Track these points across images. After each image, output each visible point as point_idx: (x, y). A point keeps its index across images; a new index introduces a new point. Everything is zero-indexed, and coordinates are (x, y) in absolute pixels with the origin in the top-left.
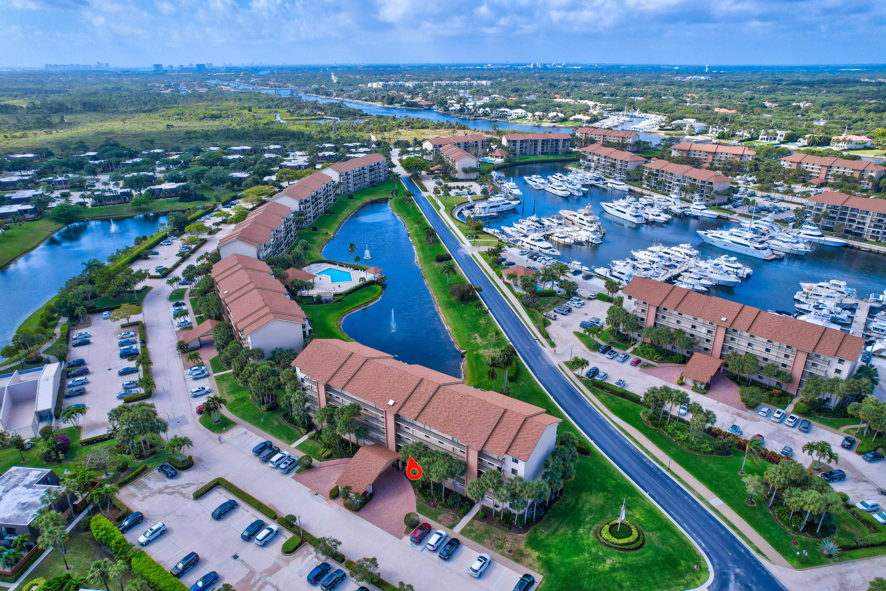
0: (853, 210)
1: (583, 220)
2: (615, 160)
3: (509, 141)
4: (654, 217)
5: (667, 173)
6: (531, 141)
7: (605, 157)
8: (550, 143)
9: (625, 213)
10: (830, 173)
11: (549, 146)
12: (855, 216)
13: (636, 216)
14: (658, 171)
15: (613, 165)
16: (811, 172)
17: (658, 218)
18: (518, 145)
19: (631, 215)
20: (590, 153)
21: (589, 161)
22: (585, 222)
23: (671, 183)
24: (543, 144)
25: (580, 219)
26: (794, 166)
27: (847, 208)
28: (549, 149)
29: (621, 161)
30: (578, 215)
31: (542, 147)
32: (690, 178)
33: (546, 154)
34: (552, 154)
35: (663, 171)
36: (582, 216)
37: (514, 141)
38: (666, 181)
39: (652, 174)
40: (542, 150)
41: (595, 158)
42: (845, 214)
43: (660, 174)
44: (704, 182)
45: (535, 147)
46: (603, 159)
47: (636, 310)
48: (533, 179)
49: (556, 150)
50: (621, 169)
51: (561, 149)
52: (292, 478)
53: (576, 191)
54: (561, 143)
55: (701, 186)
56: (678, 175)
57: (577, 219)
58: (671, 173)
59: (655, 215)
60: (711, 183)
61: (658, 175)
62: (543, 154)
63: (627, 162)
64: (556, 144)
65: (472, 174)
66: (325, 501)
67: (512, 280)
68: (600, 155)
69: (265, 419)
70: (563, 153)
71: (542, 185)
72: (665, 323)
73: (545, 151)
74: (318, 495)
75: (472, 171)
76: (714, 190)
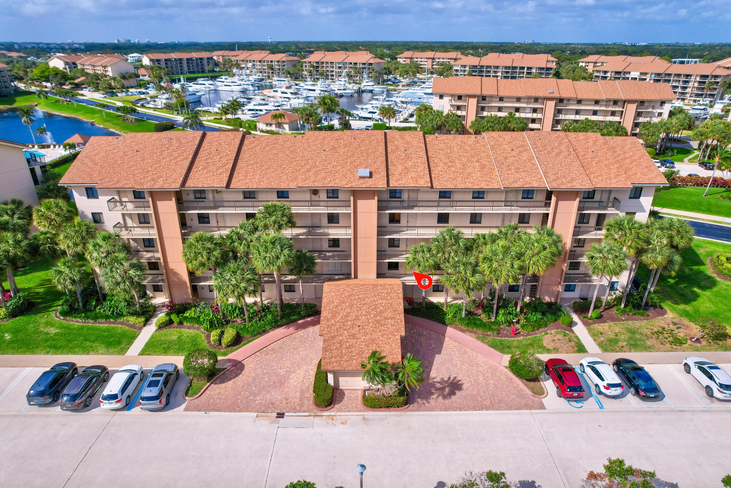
0: (488, 67)
1: (286, 93)
2: (272, 61)
3: (151, 60)
4: (341, 92)
5: (327, 63)
6: (175, 60)
7: (260, 61)
8: (195, 62)
9: (314, 90)
10: (434, 63)
11: (195, 65)
12: (489, 72)
13: (326, 91)
14: (317, 63)
15: (271, 68)
16: (421, 65)
17: (345, 91)
18: (163, 63)
19: (321, 90)
20: (243, 61)
21: (243, 68)
22: (289, 95)
23: (332, 71)
24: (188, 63)
25: (282, 93)
26: (408, 61)
27: (482, 67)
28: (195, 69)
29: (278, 62)
30: (279, 90)
31: (188, 66)
32: (351, 63)
33: (194, 72)
35: (323, 63)
37: (158, 61)
38: (328, 71)
39: (313, 67)
40: (189, 69)
41: (250, 65)
42: (482, 71)
43: (320, 65)
44: (365, 64)
45: (181, 66)
46: (258, 63)
47: (452, 109)
48: (201, 82)
49: (202, 68)
50: (279, 69)
51: (207, 68)
52: (186, 410)
53: (250, 86)
54: (205, 62)
55: (363, 68)
56: (339, 63)
57: (279, 94)
58: (331, 63)
59: (341, 90)
60: (371, 64)
61: (318, 67)
62: (190, 73)
63: (284, 62)
64: (201, 62)
65: (131, 80)
66: (317, 419)
67: (274, 126)
68: (254, 61)
69: (15, 331)
70: (209, 71)
71: (212, 86)
72: (485, 114)
73: (191, 70)
74: (286, 414)
75: (130, 77)
76: (375, 70)
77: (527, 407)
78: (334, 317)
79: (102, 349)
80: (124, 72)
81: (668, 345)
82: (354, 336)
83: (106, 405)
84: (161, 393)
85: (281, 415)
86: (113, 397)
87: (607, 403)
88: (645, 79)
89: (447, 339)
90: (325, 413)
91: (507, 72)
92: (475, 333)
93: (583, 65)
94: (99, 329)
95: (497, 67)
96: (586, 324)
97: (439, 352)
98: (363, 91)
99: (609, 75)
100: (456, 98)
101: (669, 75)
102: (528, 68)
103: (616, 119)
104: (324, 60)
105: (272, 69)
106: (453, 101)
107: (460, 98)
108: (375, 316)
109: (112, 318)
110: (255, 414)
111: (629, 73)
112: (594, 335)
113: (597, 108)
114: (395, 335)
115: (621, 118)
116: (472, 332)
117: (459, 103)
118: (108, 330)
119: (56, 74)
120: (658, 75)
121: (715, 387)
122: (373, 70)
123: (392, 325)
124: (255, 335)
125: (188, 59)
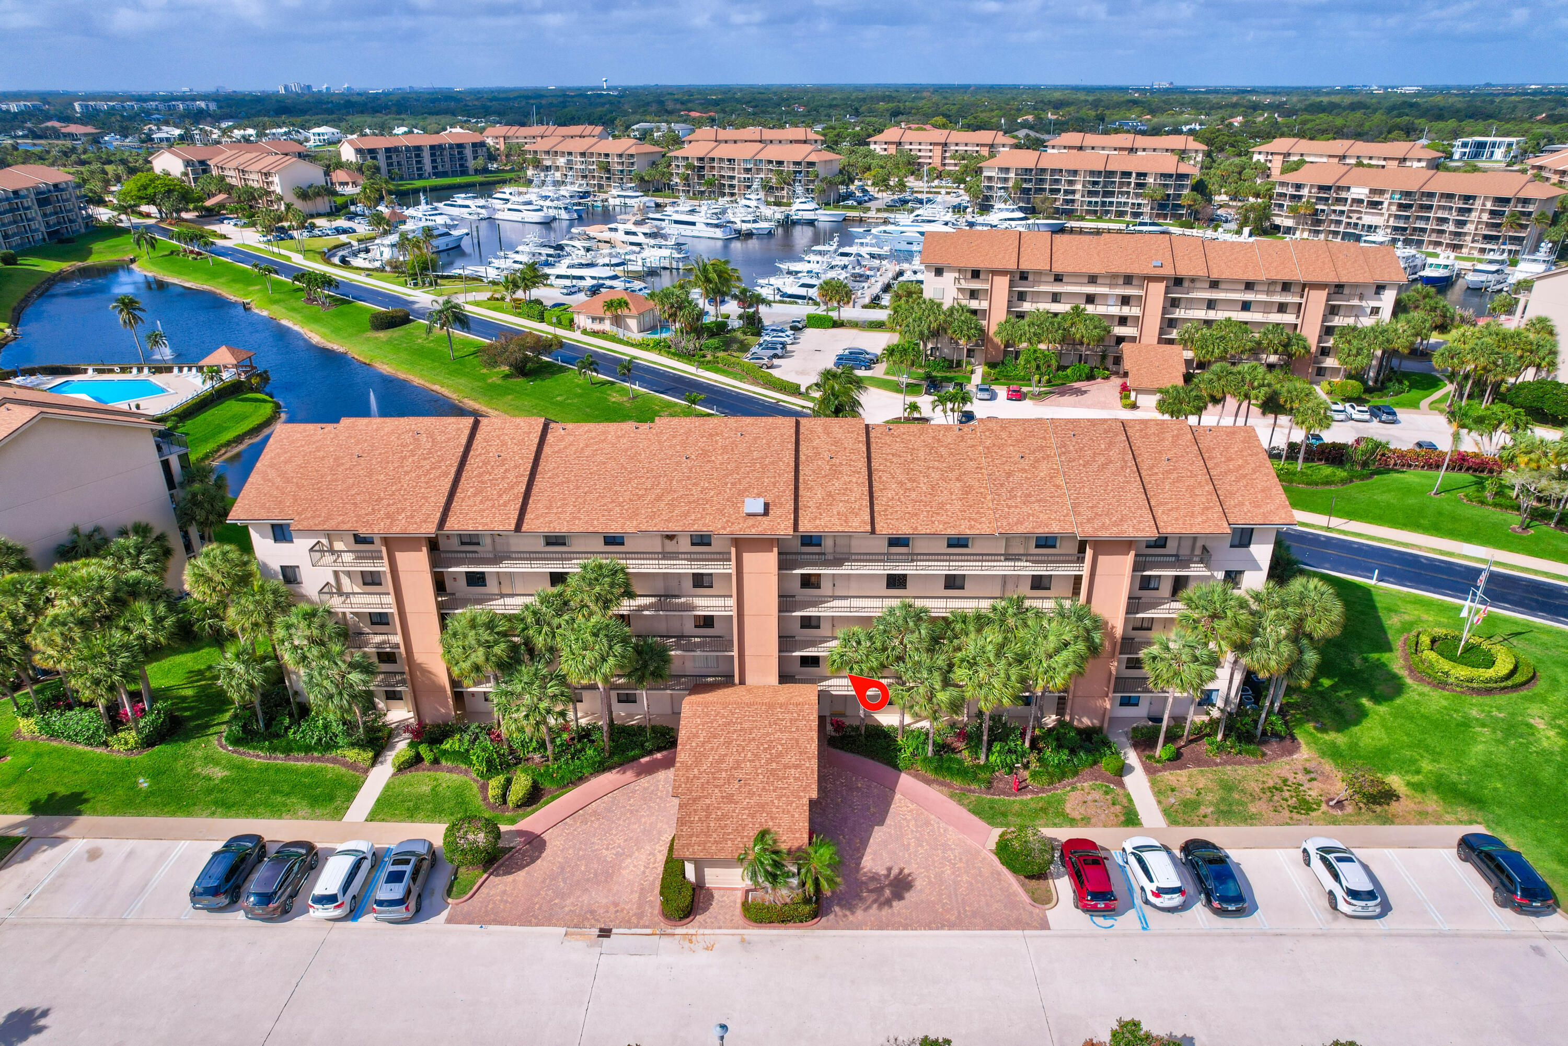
0: (1053, 171)
1: (634, 234)
2: (607, 155)
3: (359, 151)
4: (749, 226)
5: (721, 160)
6: (407, 148)
7: (583, 154)
8: (447, 153)
9: (693, 224)
10: (947, 154)
11: (447, 159)
12: (1057, 181)
13: (717, 226)
14: (701, 159)
15: (606, 168)
17: (757, 225)
18: (381, 157)
19: (707, 224)
20: (548, 153)
21: (548, 168)
22: (640, 239)
23: (732, 178)
24: (433, 155)
25: (627, 233)
26: (892, 150)
27: (1043, 171)
28: (448, 167)
29: (620, 156)
30: (621, 227)
31: (433, 161)
32: (770, 162)
33: (444, 174)
34: (454, 174)
35: (713, 159)
36: (630, 227)
37: (372, 152)
38: (723, 177)
39: (693, 167)
40: (434, 168)
41: (561, 161)
42: (1042, 181)
43: (707, 165)
44: (799, 163)
45: (418, 162)
46: (579, 159)
47: (961, 296)
48: (460, 202)
49: (461, 166)
50: (622, 171)
51: (471, 164)
52: (449, 921)
53: (563, 212)
54: (468, 152)
55: (795, 172)
56: (745, 161)
57: (620, 236)
58: (729, 160)
59: (749, 222)
60: (811, 164)
61: (703, 168)
62: (437, 175)
63: (632, 156)
64: (459, 153)
65: (319, 200)
66: (665, 941)
67: (607, 322)
68: (570, 154)
69: (156, 774)
70: (477, 172)
71: (483, 211)
72: (1027, 306)
73: (440, 169)
74: (614, 931)
75: (318, 194)
76: (821, 177)
77: (1020, 924)
78: (698, 762)
79: (304, 808)
80: (304, 186)
81: (1286, 813)
82: (730, 799)
83: (319, 912)
84: (409, 892)
85: (605, 933)
86: (330, 899)
87: (1158, 921)
88: (1381, 203)
89: (898, 796)
90: (679, 931)
91: (1095, 183)
92: (949, 786)
93: (1262, 158)
94: (295, 771)
95: (1075, 173)
96: (1150, 771)
97: (881, 822)
98: (795, 223)
99: (1305, 192)
100: (969, 275)
101: (1431, 195)
102: (1139, 175)
103: (1288, 318)
104: (715, 154)
105: (608, 171)
106: (962, 281)
107: (976, 274)
108: (771, 760)
109: (316, 750)
110: (563, 930)
111: (1349, 188)
112: (1159, 792)
113: (1249, 296)
114: (800, 798)
115: (1298, 317)
116: (942, 784)
117: (975, 285)
118: (310, 773)
119: (170, 191)
120: (1408, 194)
121: (1340, 894)
122: (817, 176)
123: (796, 779)
124: (565, 786)
125: (432, 147)
